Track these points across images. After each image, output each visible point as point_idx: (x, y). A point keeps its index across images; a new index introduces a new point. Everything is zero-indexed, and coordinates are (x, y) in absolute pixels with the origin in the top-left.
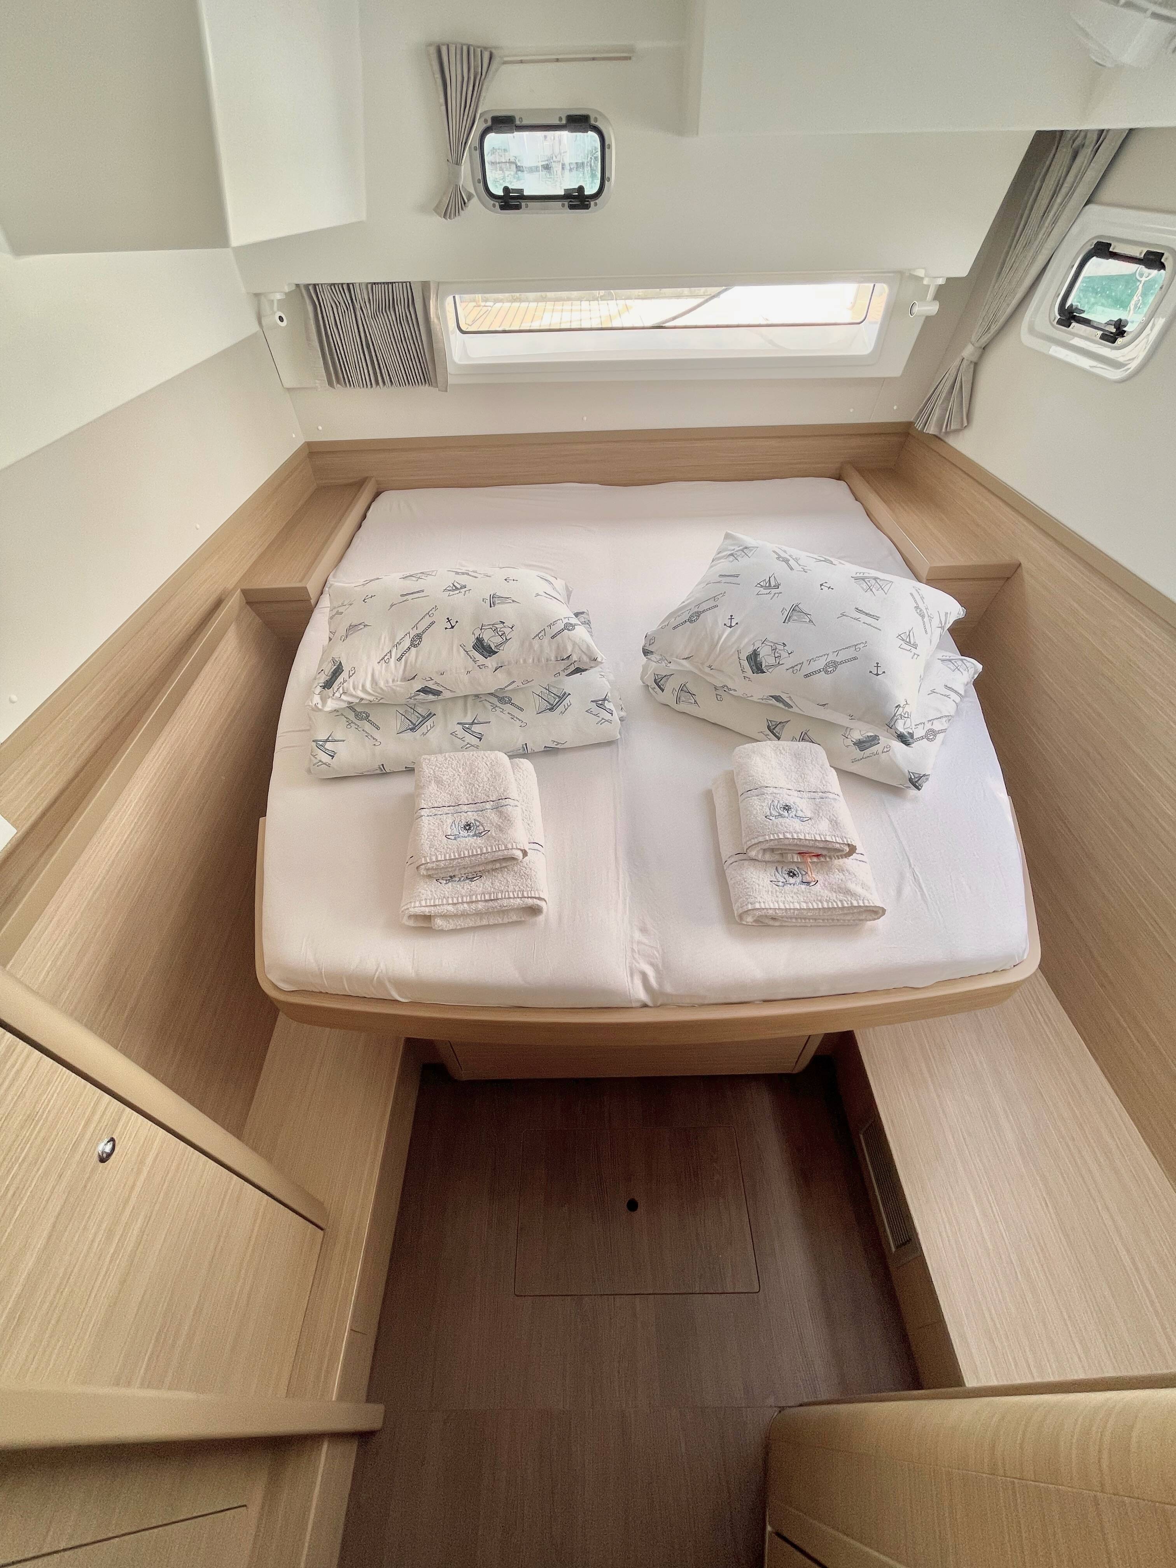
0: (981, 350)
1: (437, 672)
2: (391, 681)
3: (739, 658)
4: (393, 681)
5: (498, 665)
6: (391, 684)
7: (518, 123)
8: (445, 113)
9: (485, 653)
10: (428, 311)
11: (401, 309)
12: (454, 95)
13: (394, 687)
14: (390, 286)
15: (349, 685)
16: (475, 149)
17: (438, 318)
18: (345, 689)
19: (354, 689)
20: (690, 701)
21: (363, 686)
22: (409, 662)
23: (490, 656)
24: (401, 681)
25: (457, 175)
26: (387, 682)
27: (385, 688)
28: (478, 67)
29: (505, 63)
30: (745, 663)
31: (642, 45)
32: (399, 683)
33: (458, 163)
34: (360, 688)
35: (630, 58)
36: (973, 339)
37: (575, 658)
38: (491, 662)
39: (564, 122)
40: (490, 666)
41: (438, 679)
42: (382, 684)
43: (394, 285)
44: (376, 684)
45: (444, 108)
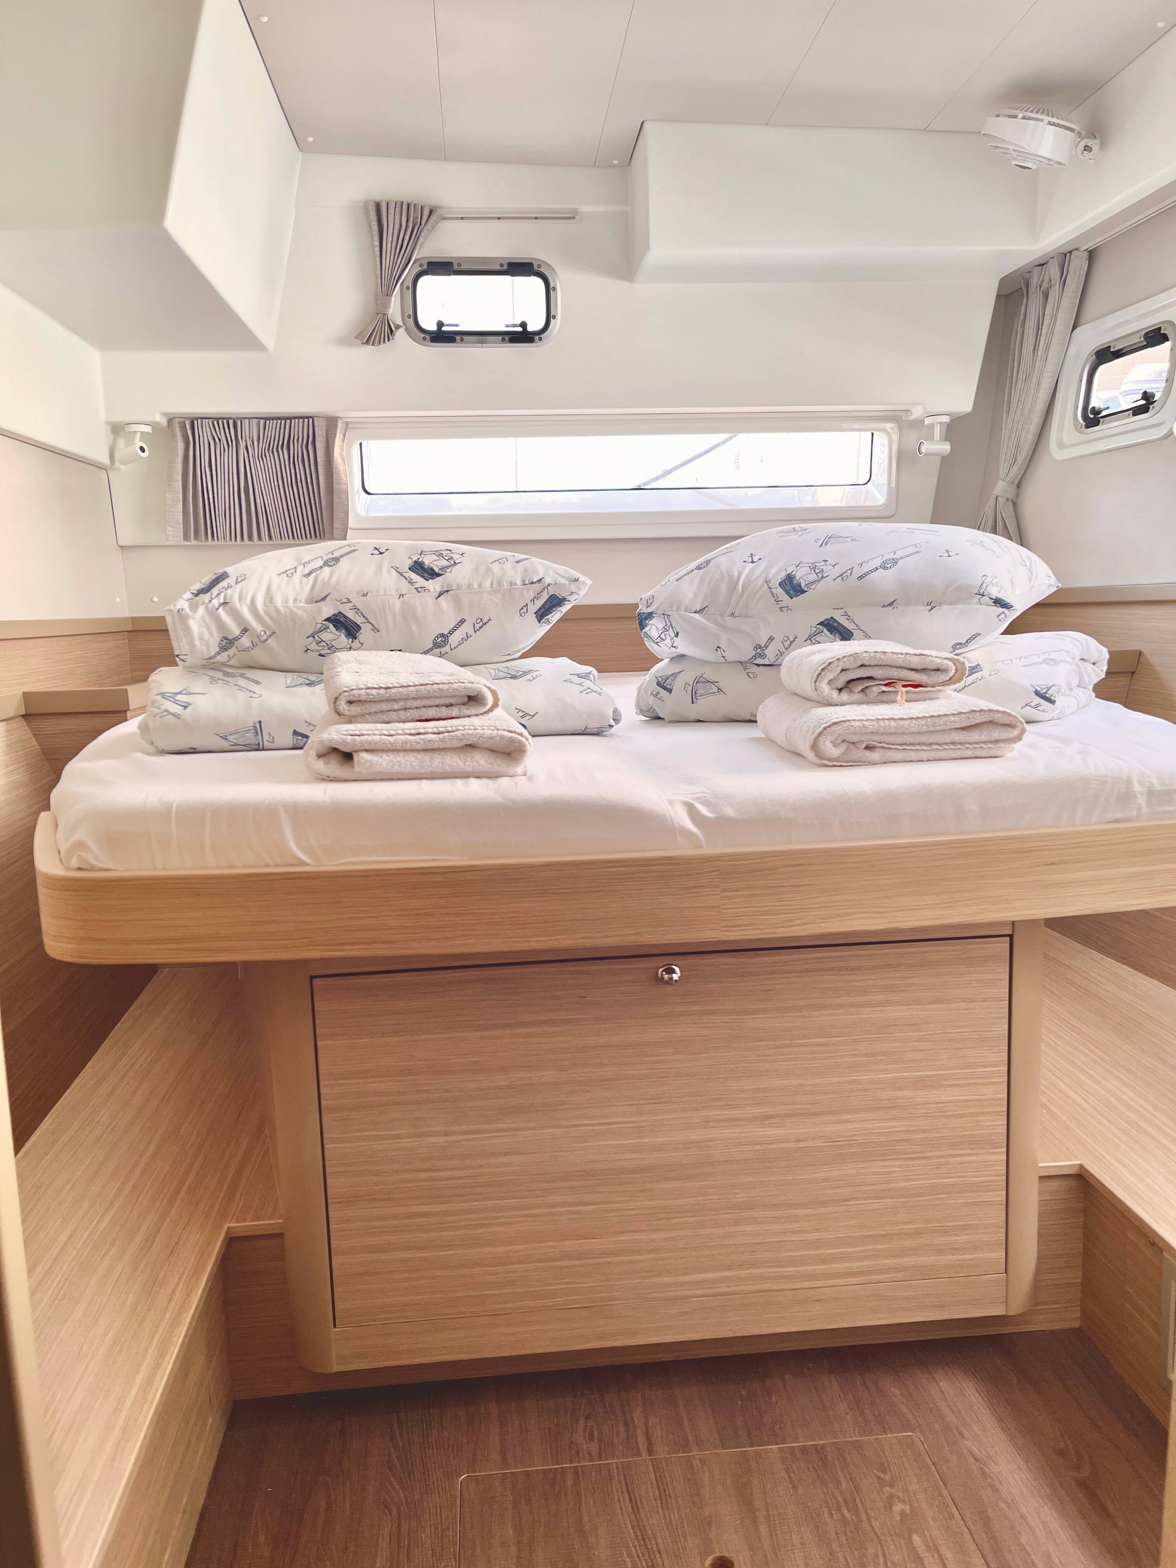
0: (1014, 487)
1: (358, 593)
2: (291, 600)
3: (769, 588)
4: (295, 600)
5: (442, 588)
6: (291, 604)
7: (456, 267)
8: (378, 253)
9: (426, 575)
10: (331, 449)
11: (296, 448)
12: (390, 239)
13: (295, 610)
14: (288, 421)
15: (234, 594)
16: (408, 288)
17: (343, 460)
18: (228, 596)
19: (240, 599)
20: (712, 691)
21: (253, 600)
22: (320, 579)
23: (433, 579)
24: (307, 602)
25: (387, 306)
26: (287, 601)
27: (282, 609)
28: (417, 218)
29: (445, 219)
30: (780, 591)
31: (586, 209)
32: (302, 604)
33: (389, 294)
34: (248, 601)
35: (574, 218)
36: (1002, 474)
37: (548, 580)
38: (434, 585)
39: (505, 267)
40: (432, 590)
41: (357, 601)
42: (279, 602)
43: (293, 421)
44: (271, 600)
45: (377, 249)
